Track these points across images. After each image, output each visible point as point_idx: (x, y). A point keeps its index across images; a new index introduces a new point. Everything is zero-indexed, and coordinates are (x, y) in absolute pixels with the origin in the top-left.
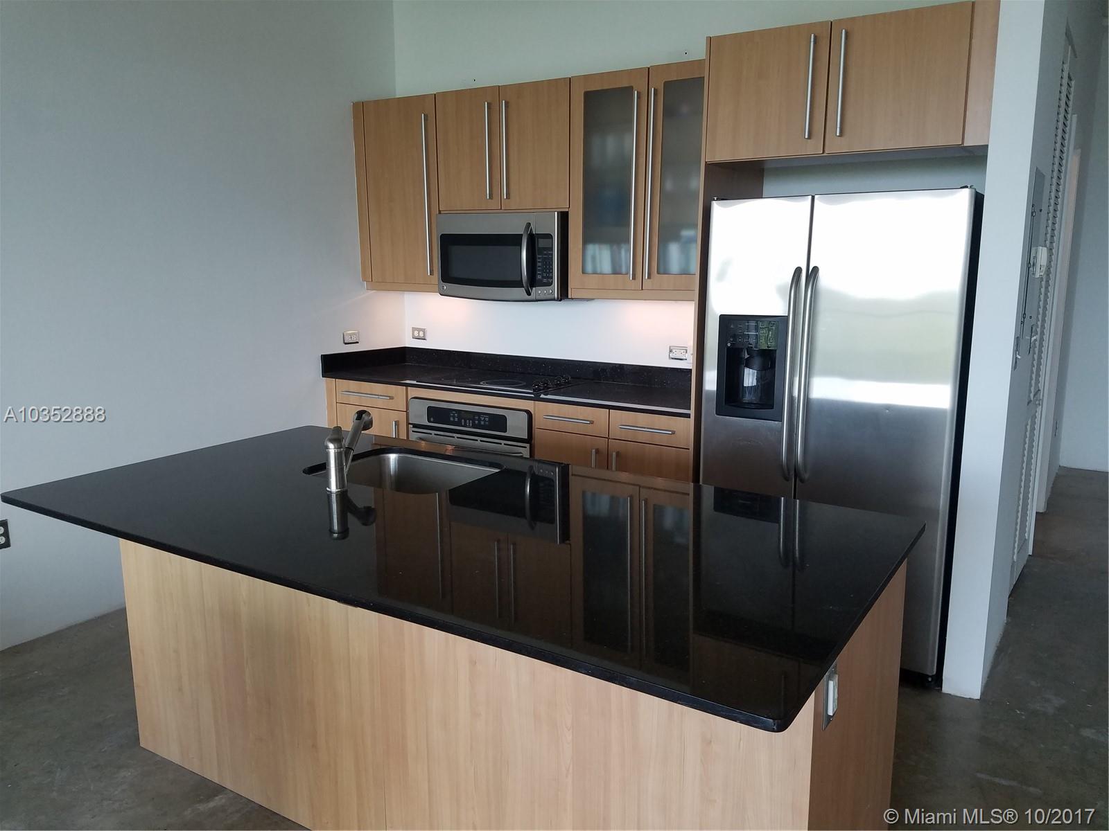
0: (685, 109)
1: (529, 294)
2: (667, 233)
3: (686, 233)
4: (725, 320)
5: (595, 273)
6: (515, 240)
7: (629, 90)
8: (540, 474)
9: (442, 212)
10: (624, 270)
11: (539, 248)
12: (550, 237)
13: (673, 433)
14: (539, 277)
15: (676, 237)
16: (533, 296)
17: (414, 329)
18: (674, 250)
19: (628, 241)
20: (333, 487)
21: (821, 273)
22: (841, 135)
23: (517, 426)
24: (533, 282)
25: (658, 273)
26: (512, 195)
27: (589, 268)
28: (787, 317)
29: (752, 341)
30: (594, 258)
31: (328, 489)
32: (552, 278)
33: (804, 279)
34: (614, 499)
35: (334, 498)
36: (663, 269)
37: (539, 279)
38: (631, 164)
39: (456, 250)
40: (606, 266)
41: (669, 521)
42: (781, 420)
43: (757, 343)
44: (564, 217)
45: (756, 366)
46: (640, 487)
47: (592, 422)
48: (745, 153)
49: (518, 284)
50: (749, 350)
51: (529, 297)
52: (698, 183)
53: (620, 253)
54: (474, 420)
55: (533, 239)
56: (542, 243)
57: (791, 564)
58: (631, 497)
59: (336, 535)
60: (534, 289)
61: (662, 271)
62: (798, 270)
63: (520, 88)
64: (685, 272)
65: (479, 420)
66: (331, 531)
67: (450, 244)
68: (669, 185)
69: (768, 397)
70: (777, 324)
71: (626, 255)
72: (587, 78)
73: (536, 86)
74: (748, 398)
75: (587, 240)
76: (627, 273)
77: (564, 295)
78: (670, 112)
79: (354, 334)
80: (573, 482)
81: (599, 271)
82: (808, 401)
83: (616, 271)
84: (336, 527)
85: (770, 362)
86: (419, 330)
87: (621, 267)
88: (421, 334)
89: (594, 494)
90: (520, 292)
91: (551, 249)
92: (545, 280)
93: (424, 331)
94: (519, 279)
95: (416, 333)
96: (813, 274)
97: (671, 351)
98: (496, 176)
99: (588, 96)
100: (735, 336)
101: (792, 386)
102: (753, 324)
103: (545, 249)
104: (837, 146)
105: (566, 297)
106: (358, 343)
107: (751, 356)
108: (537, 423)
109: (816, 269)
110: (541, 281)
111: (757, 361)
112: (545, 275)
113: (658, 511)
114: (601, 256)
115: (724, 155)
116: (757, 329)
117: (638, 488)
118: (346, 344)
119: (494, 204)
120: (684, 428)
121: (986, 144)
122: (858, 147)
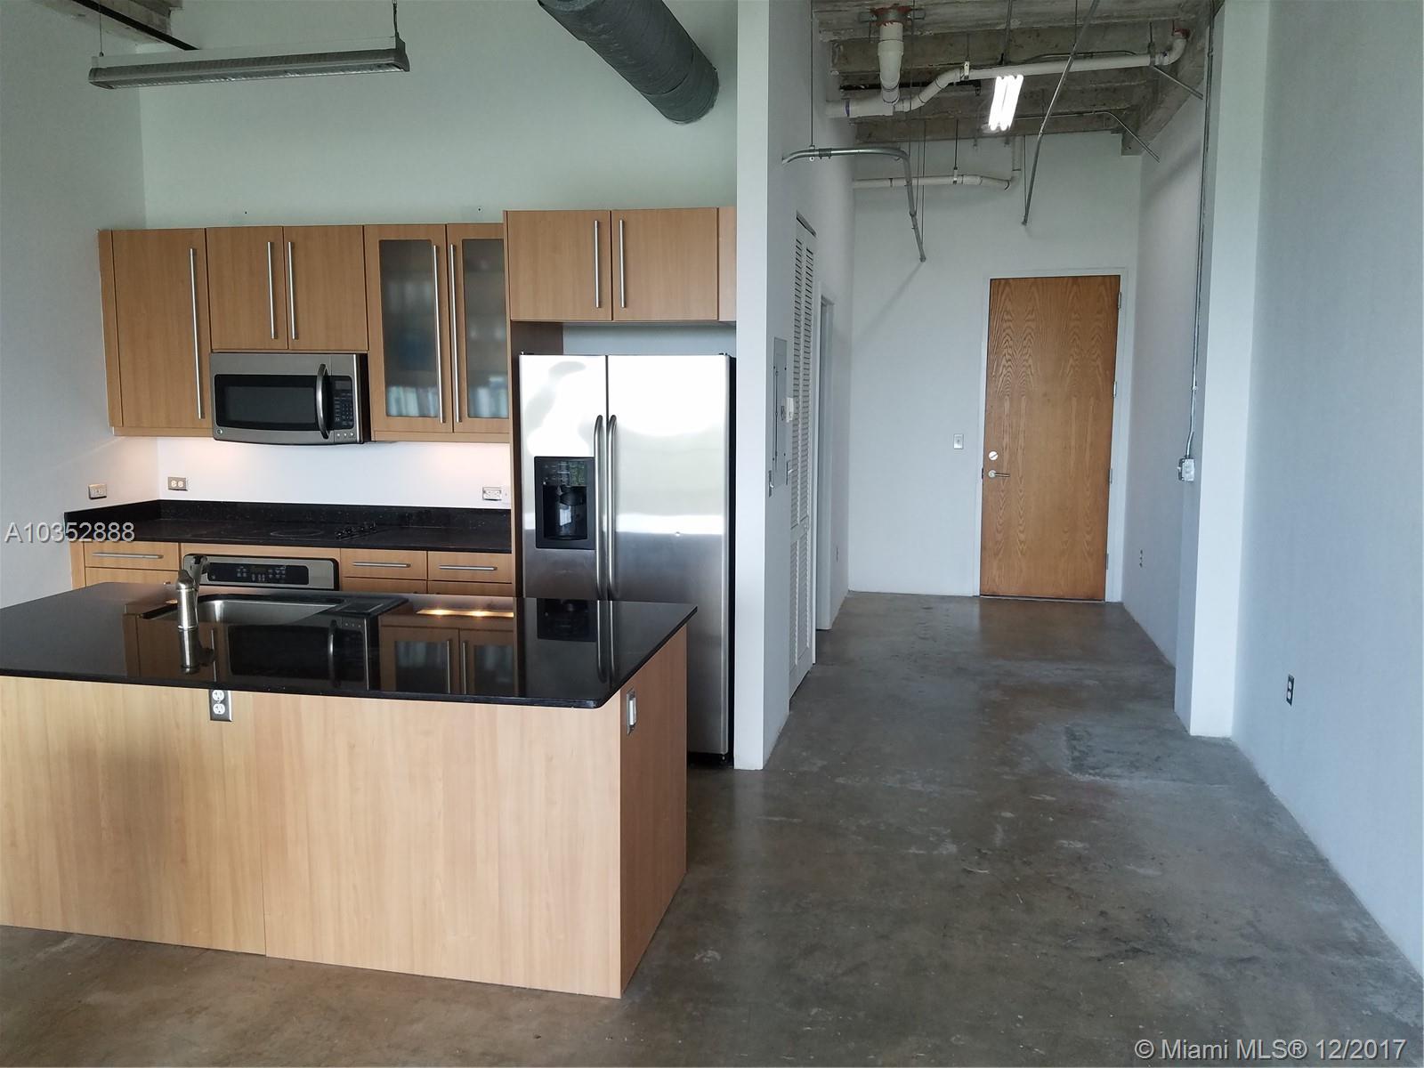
0: (484, 265)
1: (326, 437)
2: (476, 379)
3: (494, 379)
4: (540, 462)
5: (400, 415)
6: (309, 382)
7: (428, 243)
8: (345, 628)
9: (214, 351)
10: (432, 414)
11: (337, 390)
12: (349, 379)
13: (496, 569)
14: (337, 420)
15: (486, 384)
16: (330, 439)
17: (170, 480)
18: (483, 395)
19: (435, 384)
20: (185, 624)
21: (619, 421)
22: (625, 306)
23: (320, 577)
24: (330, 424)
25: (469, 416)
26: (301, 336)
27: (394, 411)
28: (594, 458)
29: (565, 479)
30: (398, 401)
31: (180, 627)
32: (352, 420)
33: (606, 425)
34: (431, 648)
35: (186, 634)
36: (474, 413)
37: (337, 423)
38: (434, 314)
39: (234, 392)
40: (413, 409)
41: (490, 661)
42: (594, 549)
43: (568, 481)
44: (363, 360)
45: (569, 502)
46: (459, 629)
47: (408, 566)
48: (546, 316)
49: (313, 427)
50: (563, 488)
51: (327, 441)
52: (504, 334)
53: (427, 396)
54: (267, 574)
55: (329, 382)
56: (339, 385)
57: (608, 678)
58: (451, 641)
59: (188, 670)
60: (331, 432)
61: (472, 413)
62: (600, 418)
63: (308, 232)
64: (496, 416)
65: (274, 574)
66: (183, 666)
67: (225, 385)
68: (473, 334)
69: (582, 530)
70: (585, 464)
71: (434, 400)
72: (380, 227)
73: (326, 232)
74: (563, 532)
75: (390, 382)
76: (436, 416)
77: (366, 437)
78: (470, 266)
79: (101, 487)
80: (384, 634)
81: (404, 413)
82: (615, 534)
83: (423, 415)
84: (188, 663)
85: (581, 497)
86: (178, 480)
87: (429, 410)
88: (181, 485)
89: (408, 645)
90: (316, 435)
91: (351, 391)
92: (344, 423)
93: (184, 480)
94: (314, 421)
95: (174, 484)
96: (612, 421)
97: (484, 492)
98: (282, 317)
99: (384, 245)
100: (550, 476)
101: (602, 521)
102: (564, 464)
103: (343, 391)
104: (623, 315)
105: (370, 440)
106: (105, 497)
107: (565, 494)
108: (344, 570)
109: (613, 417)
110: (340, 423)
111: (570, 498)
112: (344, 417)
113: (479, 652)
114: (408, 400)
115: (527, 315)
116: (568, 468)
117: (457, 631)
118: (93, 499)
119: (280, 344)
120: (505, 563)
121: (734, 320)
122: (640, 317)
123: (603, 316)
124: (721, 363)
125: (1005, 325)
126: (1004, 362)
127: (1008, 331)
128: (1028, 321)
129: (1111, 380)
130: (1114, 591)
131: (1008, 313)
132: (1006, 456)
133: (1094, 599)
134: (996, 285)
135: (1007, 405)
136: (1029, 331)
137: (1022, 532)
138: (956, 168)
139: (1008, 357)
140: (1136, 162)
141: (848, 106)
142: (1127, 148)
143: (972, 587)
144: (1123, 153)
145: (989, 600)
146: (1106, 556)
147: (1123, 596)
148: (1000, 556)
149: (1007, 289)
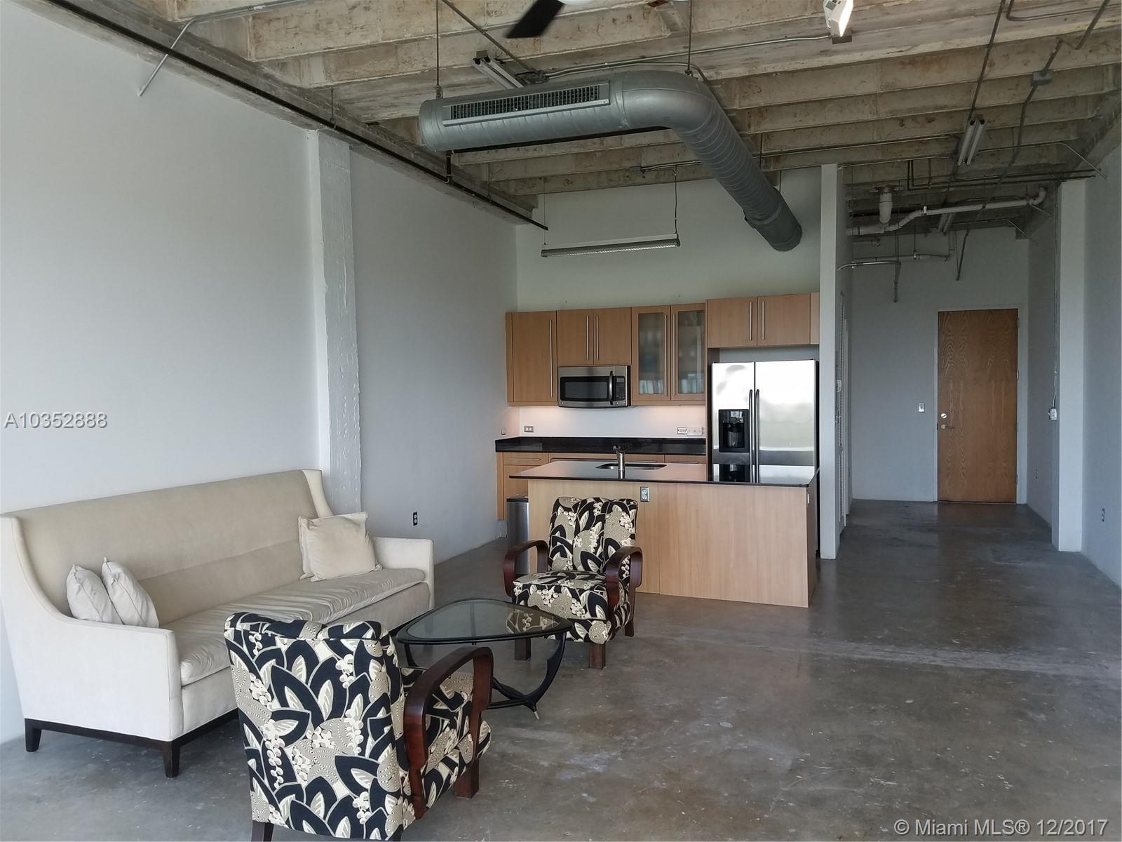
1: (612, 404)
2: (682, 375)
4: (721, 412)
5: (645, 394)
6: (605, 379)
7: (662, 314)
9: (560, 367)
10: (661, 392)
11: (618, 382)
12: (623, 377)
14: (618, 396)
15: (686, 377)
16: (614, 405)
17: (525, 427)
19: (663, 379)
21: (761, 395)
22: (765, 339)
24: (614, 398)
26: (602, 358)
27: (641, 391)
28: (748, 410)
29: (733, 419)
30: (644, 387)
32: (624, 397)
33: (755, 394)
37: (618, 398)
39: (569, 385)
40: (651, 391)
42: (749, 453)
43: (735, 420)
44: (629, 368)
45: (735, 431)
49: (607, 400)
50: (731, 424)
51: (612, 406)
53: (659, 384)
55: (614, 379)
56: (619, 380)
60: (615, 402)
61: (679, 392)
62: (751, 391)
63: (605, 310)
67: (565, 382)
71: (662, 385)
72: (640, 307)
74: (733, 445)
75: (640, 378)
76: (663, 394)
77: (629, 404)
81: (647, 392)
85: (742, 430)
86: (529, 427)
87: (659, 390)
88: (531, 430)
90: (608, 404)
91: (624, 382)
92: (620, 398)
93: (532, 428)
94: (608, 397)
95: (527, 429)
96: (757, 392)
98: (592, 350)
99: (640, 315)
100: (726, 418)
103: (621, 382)
104: (764, 344)
105: (631, 405)
106: (506, 434)
107: (733, 427)
109: (758, 390)
111: (735, 429)
114: (647, 386)
115: (714, 345)
119: (590, 362)
121: (818, 343)
122: (771, 344)
123: (752, 344)
124: (812, 364)
125: (948, 338)
126: (948, 360)
127: (950, 342)
128: (963, 335)
129: (1015, 369)
130: (1022, 497)
131: (950, 331)
132: (952, 415)
133: (1010, 503)
134: (941, 315)
135: (951, 385)
136: (963, 341)
137: (963, 462)
138: (915, 251)
139: (951, 357)
140: (1025, 243)
141: (859, 229)
142: (1019, 236)
143: (934, 497)
144: (1017, 238)
145: (943, 503)
146: (1016, 476)
147: (1028, 500)
148: (950, 476)
149: (949, 317)
